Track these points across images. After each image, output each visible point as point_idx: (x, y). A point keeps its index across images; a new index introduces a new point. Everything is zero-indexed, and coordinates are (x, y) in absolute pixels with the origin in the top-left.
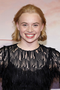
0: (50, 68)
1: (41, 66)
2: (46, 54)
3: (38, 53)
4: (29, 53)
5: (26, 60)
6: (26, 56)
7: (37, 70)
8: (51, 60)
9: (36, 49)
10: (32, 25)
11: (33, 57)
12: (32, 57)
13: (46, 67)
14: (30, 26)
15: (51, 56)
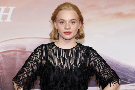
0: (87, 66)
1: (78, 65)
2: (83, 52)
3: (75, 51)
4: (66, 51)
5: (63, 58)
6: (64, 54)
7: (75, 68)
8: (88, 58)
9: (74, 48)
10: (69, 22)
11: (71, 55)
12: (69, 56)
13: (84, 65)
14: (68, 22)
15: (88, 55)
